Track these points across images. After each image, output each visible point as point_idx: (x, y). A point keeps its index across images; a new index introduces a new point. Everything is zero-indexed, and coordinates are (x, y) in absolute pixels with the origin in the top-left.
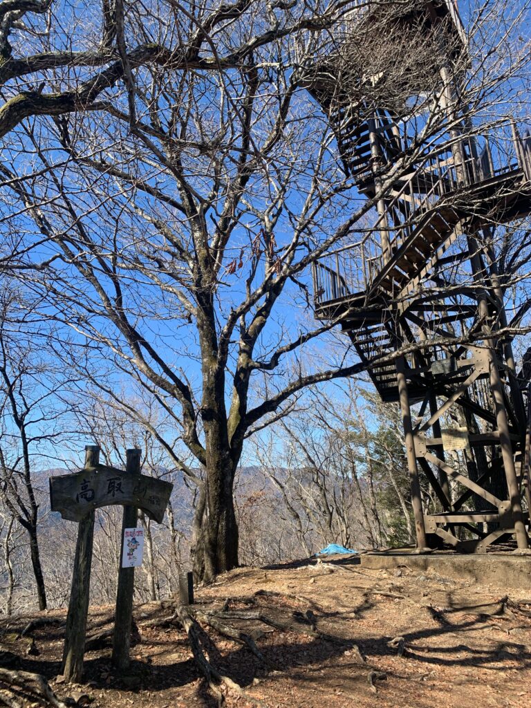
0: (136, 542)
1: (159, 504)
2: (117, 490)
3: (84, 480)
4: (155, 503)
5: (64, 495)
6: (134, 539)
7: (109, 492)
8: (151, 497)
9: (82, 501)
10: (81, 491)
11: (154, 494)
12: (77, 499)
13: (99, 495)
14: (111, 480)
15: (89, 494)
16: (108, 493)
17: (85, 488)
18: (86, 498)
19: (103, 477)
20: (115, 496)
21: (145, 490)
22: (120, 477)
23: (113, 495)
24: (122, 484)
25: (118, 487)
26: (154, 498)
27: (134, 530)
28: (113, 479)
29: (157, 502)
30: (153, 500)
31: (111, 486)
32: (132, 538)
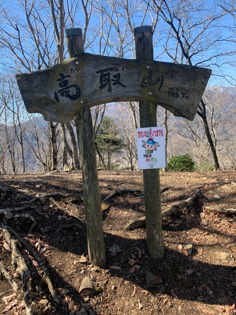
0: (154, 143)
1: (187, 98)
2: (114, 84)
3: (61, 75)
4: (180, 95)
5: (37, 94)
6: (151, 139)
7: (102, 87)
8: (172, 89)
9: (64, 100)
10: (61, 88)
11: (177, 84)
12: (56, 97)
13: (87, 91)
14: (102, 71)
15: (73, 91)
17: (64, 84)
18: (68, 96)
19: (90, 69)
20: (113, 91)
21: (161, 80)
22: (116, 67)
23: (110, 90)
24: (121, 76)
25: (115, 79)
26: (178, 91)
27: (150, 129)
28: (105, 70)
29: (183, 94)
30: (176, 93)
31: (104, 79)
32: (148, 138)
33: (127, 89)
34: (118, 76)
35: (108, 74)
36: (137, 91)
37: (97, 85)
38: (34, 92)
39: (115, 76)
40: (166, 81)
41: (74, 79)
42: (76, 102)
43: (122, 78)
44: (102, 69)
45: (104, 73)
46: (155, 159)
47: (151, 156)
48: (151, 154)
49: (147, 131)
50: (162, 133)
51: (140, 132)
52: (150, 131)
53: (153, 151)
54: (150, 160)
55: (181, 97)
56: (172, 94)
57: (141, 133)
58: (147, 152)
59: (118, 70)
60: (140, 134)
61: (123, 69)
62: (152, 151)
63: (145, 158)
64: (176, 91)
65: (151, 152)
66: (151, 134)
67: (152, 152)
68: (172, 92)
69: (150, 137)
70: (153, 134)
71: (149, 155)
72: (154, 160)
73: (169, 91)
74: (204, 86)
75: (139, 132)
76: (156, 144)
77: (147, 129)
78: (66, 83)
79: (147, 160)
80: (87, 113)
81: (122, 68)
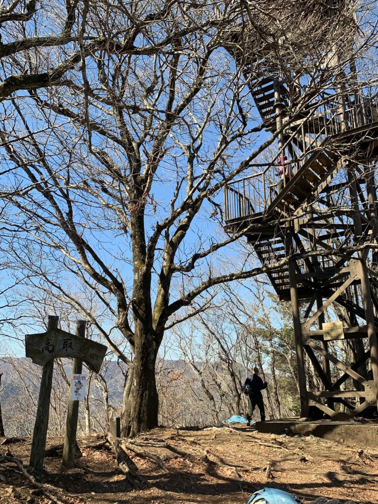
0: (81, 384)
2: (69, 347)
3: (48, 339)
4: (95, 358)
6: (79, 382)
7: (64, 348)
9: (46, 352)
10: (46, 346)
11: (94, 352)
12: (43, 350)
13: (57, 349)
14: (65, 340)
15: (51, 348)
18: (48, 350)
19: (60, 338)
21: (88, 349)
22: (71, 338)
23: (66, 350)
26: (94, 355)
27: (80, 375)
31: (65, 344)
33: (74, 351)
34: (71, 343)
35: (67, 342)
36: (78, 353)
37: (61, 347)
38: (33, 345)
39: (70, 343)
40: (90, 350)
41: (52, 342)
42: (51, 354)
43: (73, 344)
44: (65, 338)
47: (78, 392)
50: (85, 378)
51: (74, 376)
52: (79, 377)
53: (80, 389)
54: (77, 395)
58: (76, 389)
59: (71, 340)
61: (74, 340)
63: (75, 393)
68: (92, 356)
69: (79, 380)
72: (79, 395)
73: (90, 355)
77: (77, 375)
78: (49, 343)
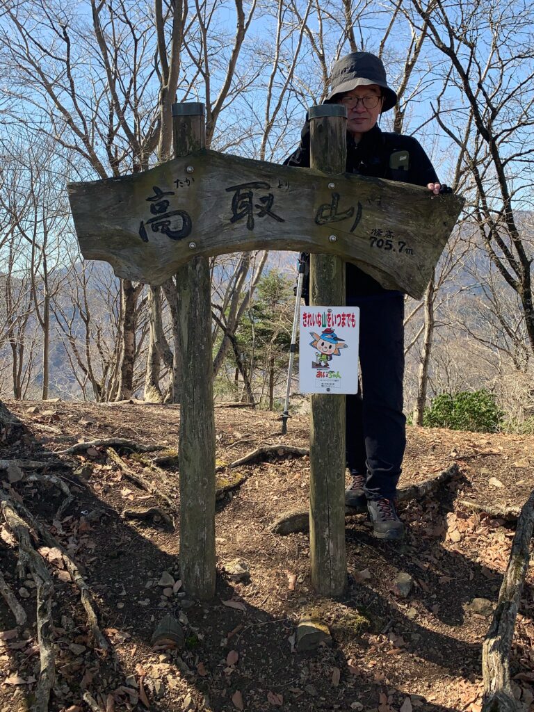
0: (336, 339)
1: (410, 251)
2: (260, 215)
3: (156, 189)
4: (396, 246)
5: (105, 224)
6: (329, 332)
7: (236, 218)
8: (379, 232)
9: (158, 239)
10: (153, 216)
11: (391, 223)
12: (142, 232)
13: (204, 225)
14: (237, 188)
15: (176, 223)
16: (233, 220)
17: (161, 208)
18: (167, 231)
19: (214, 182)
20: (257, 229)
21: (356, 213)
22: (266, 182)
23: (250, 226)
24: (274, 200)
25: (264, 205)
26: (390, 236)
27: (330, 311)
28: (244, 186)
29: (402, 244)
30: (388, 241)
31: (240, 202)
32: (324, 329)
33: (286, 227)
34: (269, 199)
35: (250, 195)
36: (307, 232)
37: (225, 214)
38: (100, 219)
39: (263, 200)
40: (366, 216)
41: (180, 200)
42: (180, 244)
43: (277, 202)
44: (238, 183)
45: (242, 192)
46: (336, 374)
47: (327, 366)
48: (329, 362)
49: (321, 314)
50: (353, 320)
51: (307, 315)
52: (329, 315)
53: (333, 356)
54: (325, 374)
55: (398, 250)
56: (378, 242)
57: (310, 316)
58: (319, 358)
59: (270, 187)
60: (307, 319)
61: (279, 187)
62: (330, 357)
63: (316, 370)
64: (387, 236)
65: (327, 358)
66: (331, 321)
67: (331, 359)
68: (379, 238)
69: (327, 327)
70: (334, 320)
71: (323, 364)
72: (334, 376)
73: (373, 235)
74: (447, 231)
75: (305, 315)
76: (339, 342)
77: (323, 310)
78: (164, 206)
79: (320, 375)
80: (200, 268)
81: (278, 184)
